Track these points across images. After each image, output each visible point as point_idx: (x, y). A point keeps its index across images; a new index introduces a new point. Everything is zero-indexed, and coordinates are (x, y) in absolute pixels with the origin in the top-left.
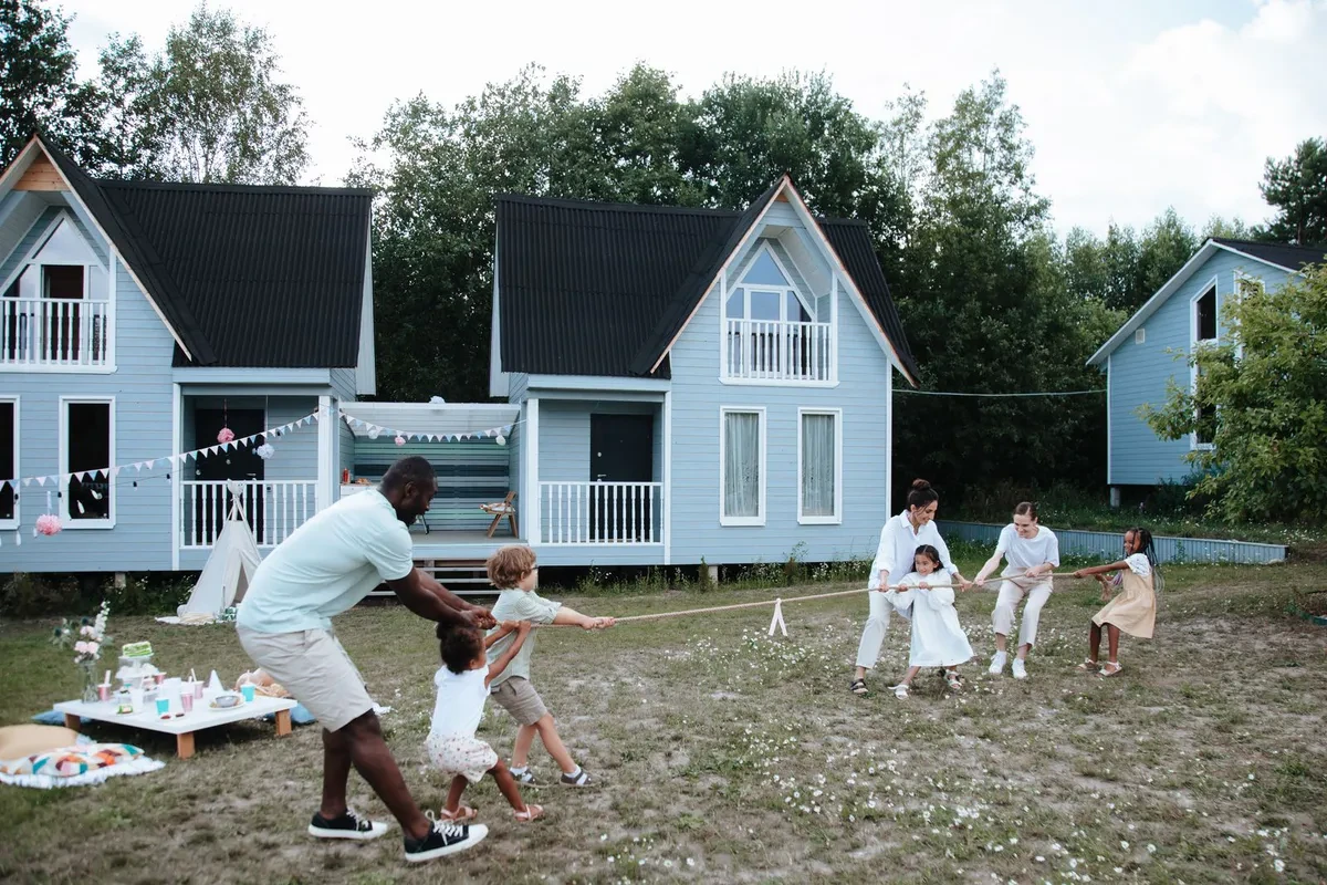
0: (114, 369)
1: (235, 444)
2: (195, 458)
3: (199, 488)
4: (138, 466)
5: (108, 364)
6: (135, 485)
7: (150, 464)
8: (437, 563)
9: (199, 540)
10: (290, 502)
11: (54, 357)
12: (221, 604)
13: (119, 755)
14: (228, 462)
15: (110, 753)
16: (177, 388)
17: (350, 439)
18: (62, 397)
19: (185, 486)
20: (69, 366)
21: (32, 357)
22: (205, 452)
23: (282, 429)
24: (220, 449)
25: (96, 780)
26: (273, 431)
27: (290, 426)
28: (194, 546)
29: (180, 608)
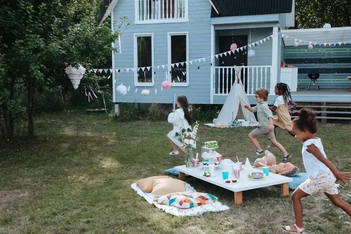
0: (188, 20)
1: (238, 50)
2: (221, 56)
3: (221, 69)
4: (200, 60)
5: (186, 19)
6: (199, 68)
7: (204, 59)
8: (328, 104)
9: (221, 92)
10: (259, 75)
11: (165, 17)
12: (231, 119)
13: (207, 199)
14: (235, 58)
15: (203, 198)
16: (212, 27)
17: (284, 47)
18: (168, 33)
19: (216, 69)
20: (171, 20)
21: (157, 18)
22: (225, 54)
23: (257, 43)
24: (232, 52)
25: (198, 213)
26: (253, 44)
27: (261, 41)
28: (219, 94)
29: (214, 120)
